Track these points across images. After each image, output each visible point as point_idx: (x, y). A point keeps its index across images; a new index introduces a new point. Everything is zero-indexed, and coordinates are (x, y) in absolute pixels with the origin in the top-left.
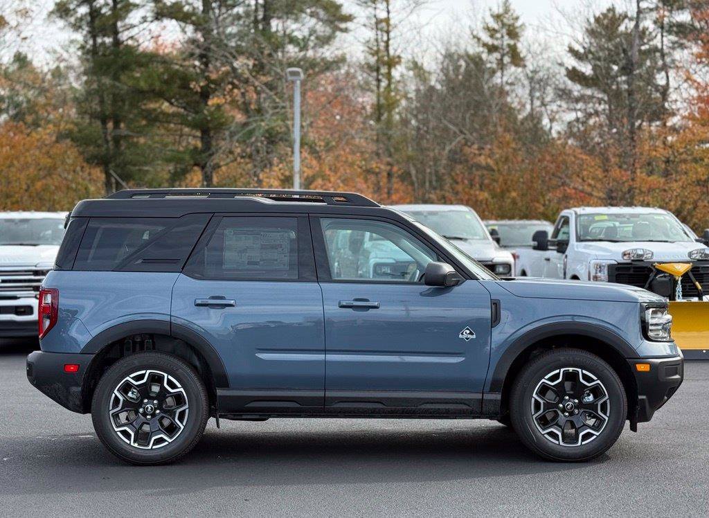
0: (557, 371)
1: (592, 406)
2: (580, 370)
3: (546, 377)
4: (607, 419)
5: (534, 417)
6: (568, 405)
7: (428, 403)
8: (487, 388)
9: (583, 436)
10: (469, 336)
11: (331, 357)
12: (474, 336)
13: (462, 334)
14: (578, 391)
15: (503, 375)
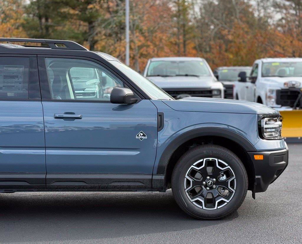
0: (202, 160)
1: (225, 183)
2: (216, 160)
3: (194, 164)
4: (234, 191)
5: (186, 190)
6: (209, 182)
7: (116, 182)
8: (155, 172)
9: (218, 203)
10: (143, 137)
11: (50, 152)
12: (146, 137)
13: (138, 136)
14: (216, 174)
15: (166, 163)
